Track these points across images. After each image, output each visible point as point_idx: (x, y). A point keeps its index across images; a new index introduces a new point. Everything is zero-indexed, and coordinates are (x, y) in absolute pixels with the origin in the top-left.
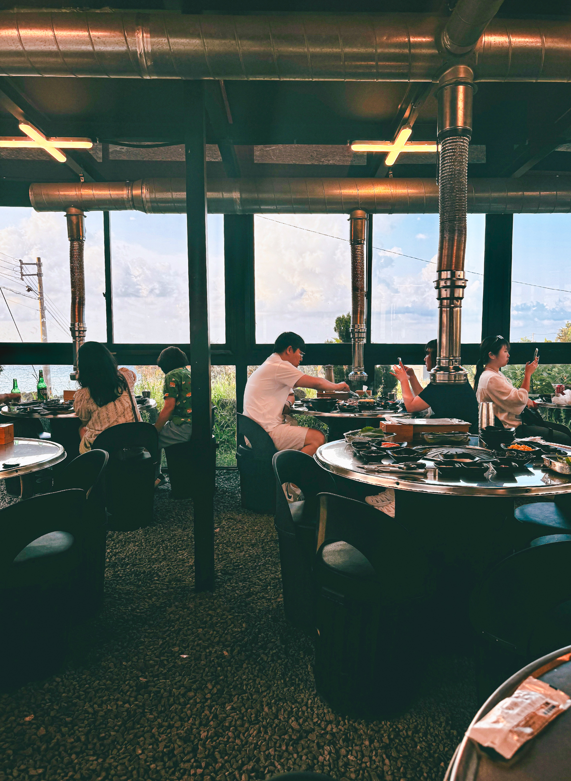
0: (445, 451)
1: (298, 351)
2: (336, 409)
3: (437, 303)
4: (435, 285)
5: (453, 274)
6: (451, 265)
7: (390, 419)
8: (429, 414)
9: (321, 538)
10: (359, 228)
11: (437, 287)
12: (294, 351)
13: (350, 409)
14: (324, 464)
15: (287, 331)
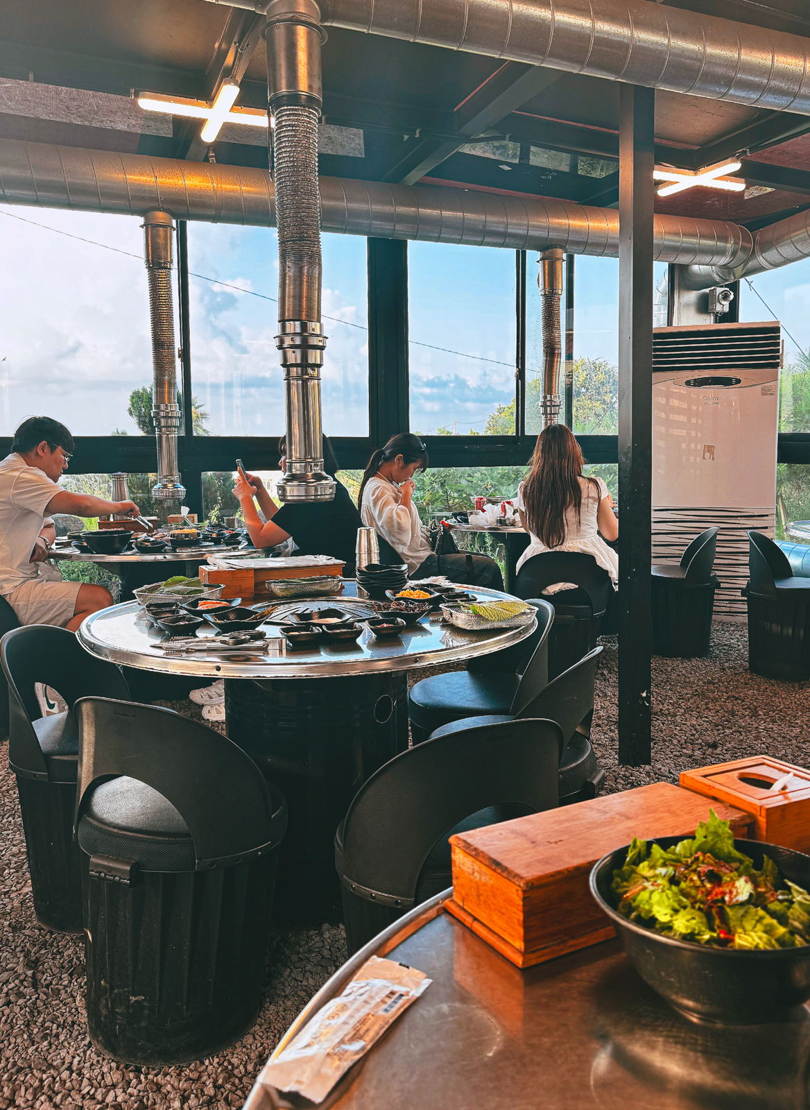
0: (301, 607)
1: (59, 449)
2: (130, 548)
3: (282, 372)
4: (276, 342)
5: (304, 327)
6: (300, 311)
7: (218, 561)
8: (290, 549)
9: (86, 774)
10: (161, 241)
11: (280, 347)
12: (53, 450)
13: (157, 548)
14: (93, 647)
15: (39, 414)
